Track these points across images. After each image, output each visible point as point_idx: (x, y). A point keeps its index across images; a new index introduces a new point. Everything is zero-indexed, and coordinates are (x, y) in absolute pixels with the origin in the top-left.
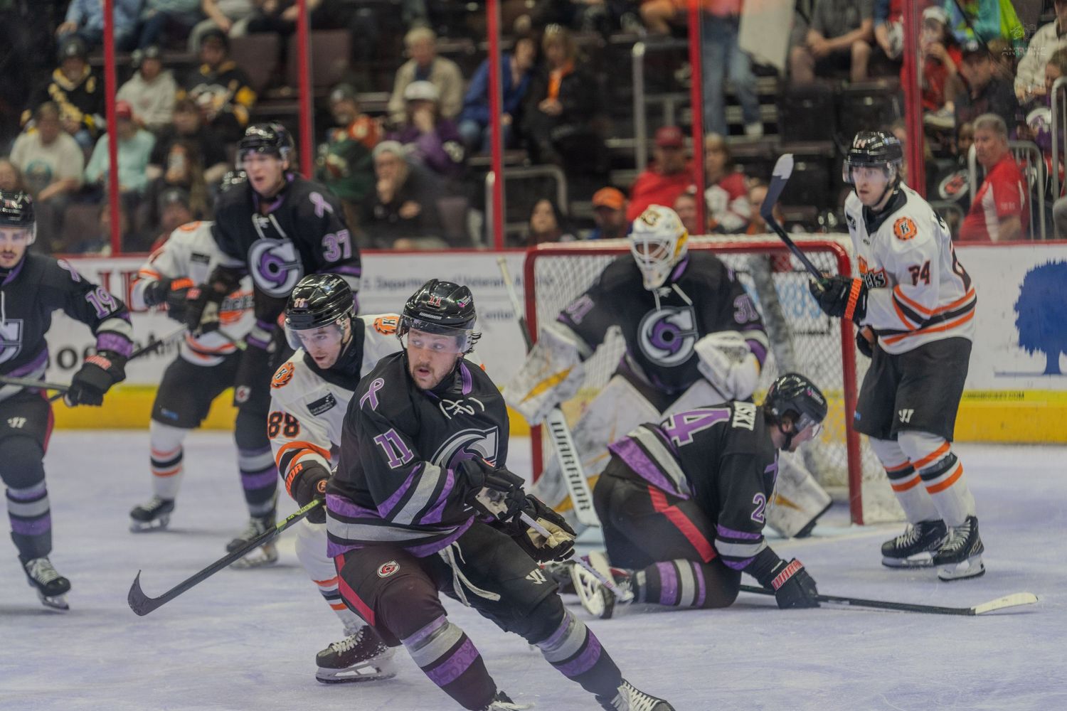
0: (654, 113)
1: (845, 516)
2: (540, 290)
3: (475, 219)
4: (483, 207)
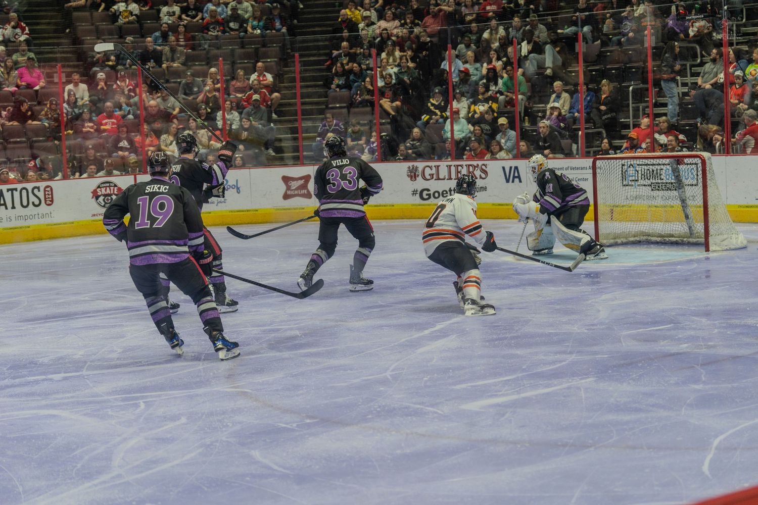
0: (636, 110)
1: (704, 249)
2: (598, 171)
3: (574, 147)
4: (577, 143)
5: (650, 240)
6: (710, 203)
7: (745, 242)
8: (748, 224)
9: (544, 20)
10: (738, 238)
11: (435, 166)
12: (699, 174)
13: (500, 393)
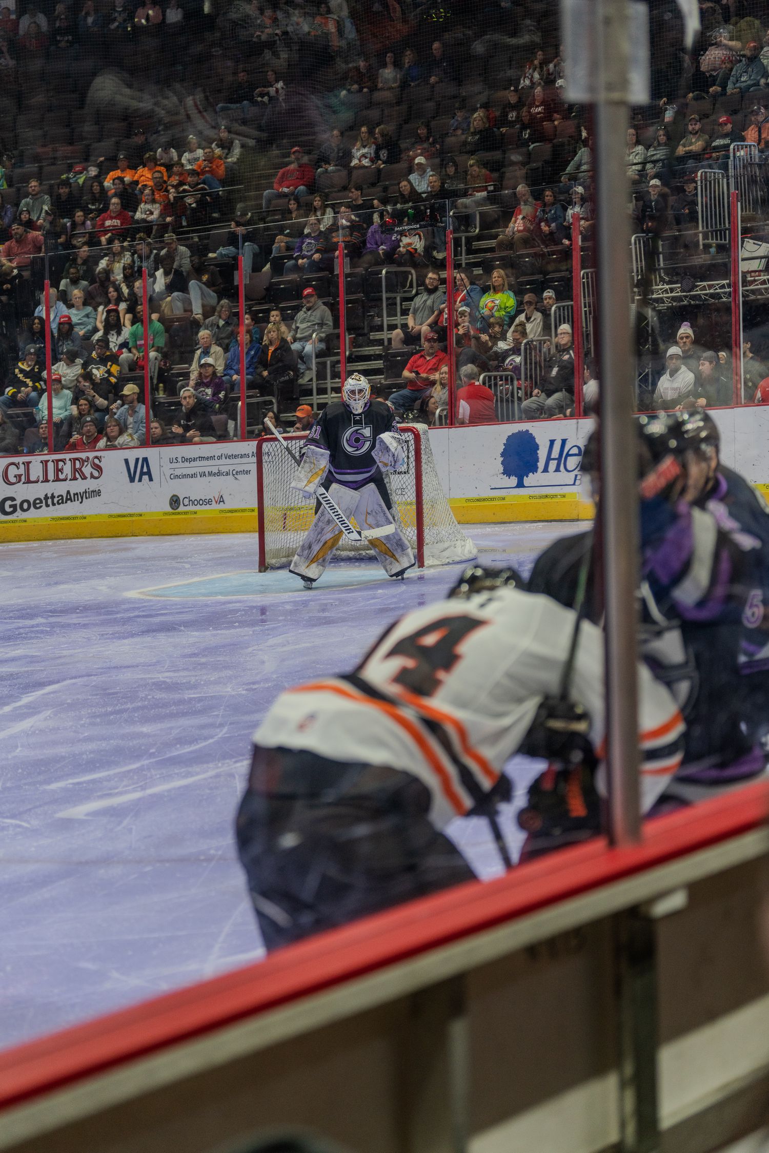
0: (322, 367)
4: (235, 419)
5: (339, 555)
6: (426, 498)
7: (475, 551)
8: (479, 526)
9: (188, 239)
10: (464, 546)
11: (23, 463)
12: (410, 456)
13: (116, 791)
